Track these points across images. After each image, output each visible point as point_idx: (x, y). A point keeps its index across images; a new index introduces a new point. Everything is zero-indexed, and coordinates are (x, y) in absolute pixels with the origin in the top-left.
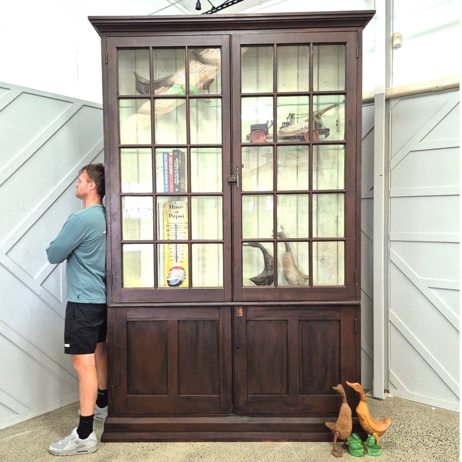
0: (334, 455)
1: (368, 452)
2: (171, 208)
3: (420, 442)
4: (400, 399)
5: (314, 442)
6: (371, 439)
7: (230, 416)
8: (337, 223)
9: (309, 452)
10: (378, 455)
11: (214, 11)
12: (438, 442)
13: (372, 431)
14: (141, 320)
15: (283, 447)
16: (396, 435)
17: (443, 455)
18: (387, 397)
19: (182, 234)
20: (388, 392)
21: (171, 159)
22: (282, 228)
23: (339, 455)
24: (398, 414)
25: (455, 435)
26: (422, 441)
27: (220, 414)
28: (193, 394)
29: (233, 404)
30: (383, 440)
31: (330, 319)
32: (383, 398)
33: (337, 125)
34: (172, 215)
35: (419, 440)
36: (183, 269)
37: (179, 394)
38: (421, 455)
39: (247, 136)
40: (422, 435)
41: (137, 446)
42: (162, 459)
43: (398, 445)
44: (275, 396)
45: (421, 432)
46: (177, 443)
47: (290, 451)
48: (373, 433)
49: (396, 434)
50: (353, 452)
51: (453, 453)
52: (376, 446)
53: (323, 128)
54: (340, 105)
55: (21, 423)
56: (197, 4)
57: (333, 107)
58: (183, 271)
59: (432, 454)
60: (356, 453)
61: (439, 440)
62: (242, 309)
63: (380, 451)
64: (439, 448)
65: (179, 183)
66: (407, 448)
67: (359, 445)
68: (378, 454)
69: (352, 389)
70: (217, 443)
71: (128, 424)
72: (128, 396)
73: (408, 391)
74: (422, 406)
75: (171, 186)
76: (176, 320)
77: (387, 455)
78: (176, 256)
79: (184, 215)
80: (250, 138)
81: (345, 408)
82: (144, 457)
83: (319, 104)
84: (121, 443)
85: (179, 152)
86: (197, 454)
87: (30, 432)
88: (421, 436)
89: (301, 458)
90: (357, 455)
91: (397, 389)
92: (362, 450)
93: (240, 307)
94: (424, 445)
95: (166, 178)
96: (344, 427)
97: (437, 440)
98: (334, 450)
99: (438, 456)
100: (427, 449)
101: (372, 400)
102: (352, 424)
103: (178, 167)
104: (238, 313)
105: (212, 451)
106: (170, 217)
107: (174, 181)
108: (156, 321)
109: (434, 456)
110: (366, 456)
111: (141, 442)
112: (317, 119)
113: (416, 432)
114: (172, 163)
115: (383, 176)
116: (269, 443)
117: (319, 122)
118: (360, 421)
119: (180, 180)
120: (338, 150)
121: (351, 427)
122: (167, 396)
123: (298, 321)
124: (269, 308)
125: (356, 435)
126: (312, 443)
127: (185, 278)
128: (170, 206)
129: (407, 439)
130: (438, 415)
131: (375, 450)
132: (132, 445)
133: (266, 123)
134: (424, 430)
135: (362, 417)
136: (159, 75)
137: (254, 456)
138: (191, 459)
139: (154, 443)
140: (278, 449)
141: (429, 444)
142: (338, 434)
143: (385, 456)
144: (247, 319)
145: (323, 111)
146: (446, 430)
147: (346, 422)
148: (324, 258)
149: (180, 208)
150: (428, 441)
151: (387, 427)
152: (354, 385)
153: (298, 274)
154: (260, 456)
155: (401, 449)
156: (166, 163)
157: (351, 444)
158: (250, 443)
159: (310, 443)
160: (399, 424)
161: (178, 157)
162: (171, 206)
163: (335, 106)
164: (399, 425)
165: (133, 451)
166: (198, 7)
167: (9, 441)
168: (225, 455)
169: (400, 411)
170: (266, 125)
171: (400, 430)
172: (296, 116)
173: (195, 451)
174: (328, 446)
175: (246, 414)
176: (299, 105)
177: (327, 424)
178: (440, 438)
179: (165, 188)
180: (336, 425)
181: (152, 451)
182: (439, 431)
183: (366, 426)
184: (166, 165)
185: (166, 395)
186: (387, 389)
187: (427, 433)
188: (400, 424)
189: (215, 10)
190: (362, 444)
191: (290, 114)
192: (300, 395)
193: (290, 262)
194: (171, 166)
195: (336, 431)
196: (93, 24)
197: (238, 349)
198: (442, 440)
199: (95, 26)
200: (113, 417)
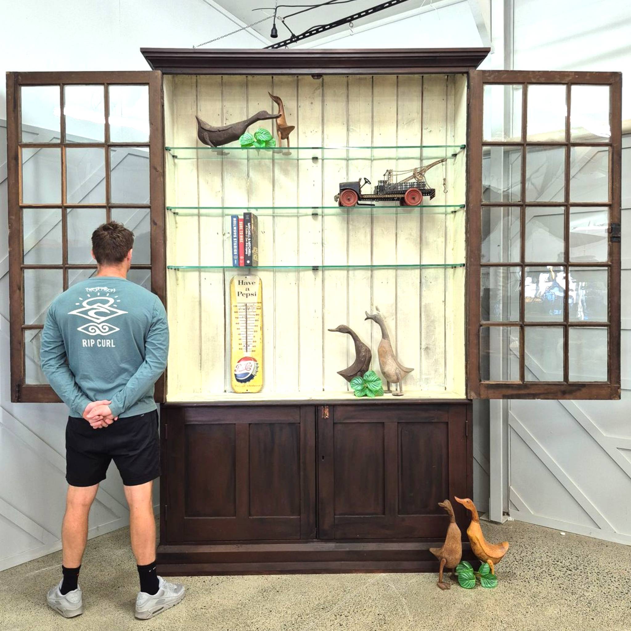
0: (440, 587)
1: (481, 583)
2: (241, 284)
3: (544, 572)
4: (522, 523)
5: (416, 573)
6: (485, 567)
7: (313, 542)
8: (445, 303)
9: (409, 584)
10: (493, 587)
11: (294, 40)
12: (566, 571)
13: (486, 557)
14: (202, 423)
15: (378, 579)
16: (516, 565)
17: (571, 585)
18: (507, 521)
19: (253, 316)
20: (508, 514)
21: (241, 224)
22: (377, 309)
23: (445, 587)
24: (519, 541)
25: (587, 563)
26: (547, 571)
27: (300, 539)
28: (267, 516)
29: (316, 527)
30: (500, 570)
31: (436, 420)
32: (501, 522)
33: (444, 184)
34: (241, 293)
35: (543, 569)
36: (255, 360)
37: (250, 516)
38: (545, 586)
39: (336, 196)
40: (547, 563)
41: (197, 580)
42: (229, 594)
43: (519, 576)
44: (368, 516)
45: (546, 561)
46: (247, 576)
47: (386, 584)
48: (487, 559)
49: (517, 563)
50: (463, 583)
51: (584, 583)
52: (491, 576)
53: (427, 188)
54: (448, 160)
55: (47, 555)
56: (272, 30)
57: (440, 163)
58: (255, 362)
59: (559, 585)
60: (466, 584)
61: (567, 569)
62: (328, 410)
63: (496, 581)
64: (567, 578)
65: (251, 253)
66: (529, 579)
67: (470, 574)
68: (493, 585)
69: (461, 505)
70: (296, 575)
71: (185, 553)
72: (185, 518)
73: (532, 512)
74: (549, 530)
75: (242, 257)
76: (247, 422)
77: (504, 587)
78: (247, 344)
79: (256, 293)
80: (338, 199)
81: (454, 529)
82: (207, 593)
83: (423, 159)
84: (177, 577)
85: (251, 216)
86: (272, 588)
87: (59, 566)
88: (546, 565)
89: (400, 591)
90: (468, 587)
91: (518, 510)
92: (474, 580)
93: (326, 407)
94: (549, 575)
95: (236, 247)
96: (452, 552)
97: (565, 569)
98: (440, 582)
99: (565, 587)
100: (552, 580)
101: (488, 524)
102: (461, 549)
103: (249, 234)
104: (323, 414)
105: (290, 584)
106: (238, 295)
107: (245, 251)
108: (221, 424)
109: (560, 587)
110: (479, 588)
111: (202, 576)
112: (420, 177)
113: (540, 561)
114: (242, 229)
115: (502, 247)
116: (361, 574)
117: (423, 181)
118: (472, 545)
119: (252, 249)
120: (446, 215)
121: (460, 552)
122: (234, 518)
123: (396, 424)
124: (361, 408)
125: (466, 562)
126: (413, 574)
127: (257, 371)
128: (239, 281)
129: (530, 569)
130: (568, 541)
131: (489, 581)
132: (191, 579)
133: (358, 180)
134: (550, 558)
135: (474, 541)
136: (227, 119)
137: (342, 589)
138: (265, 594)
139: (217, 577)
140: (372, 581)
141: (555, 574)
142: (445, 561)
143: (502, 588)
144: (335, 422)
145: (427, 166)
146: (576, 558)
147: (454, 546)
148: (429, 346)
149: (251, 284)
150: (554, 570)
151: (505, 552)
152: (465, 502)
153: (397, 366)
154: (349, 590)
155: (521, 580)
156: (235, 228)
157: (461, 574)
158: (338, 574)
159: (411, 574)
160: (520, 551)
161: (251, 222)
162: (241, 282)
163: (442, 161)
164: (520, 553)
165: (192, 586)
166: (274, 34)
167: (34, 577)
168: (307, 589)
169: (522, 537)
170: (359, 183)
171: (521, 558)
172: (394, 173)
173: (269, 585)
174: (433, 577)
175: (332, 539)
176: (399, 159)
177: (432, 550)
178: (569, 567)
179: (234, 260)
180: (443, 550)
181: (217, 586)
182: (569, 559)
183: (479, 552)
184: (235, 231)
185: (233, 516)
186: (507, 511)
187: (554, 562)
188: (522, 552)
189: (296, 39)
190: (474, 574)
191: (387, 171)
192: (399, 516)
193: (387, 351)
194: (241, 233)
195: (442, 558)
196: (146, 58)
197: (323, 459)
198: (571, 569)
199: (149, 60)
200: (167, 545)
